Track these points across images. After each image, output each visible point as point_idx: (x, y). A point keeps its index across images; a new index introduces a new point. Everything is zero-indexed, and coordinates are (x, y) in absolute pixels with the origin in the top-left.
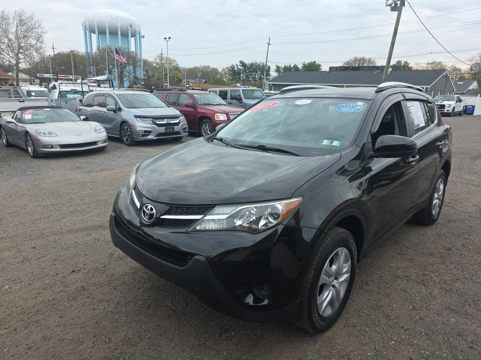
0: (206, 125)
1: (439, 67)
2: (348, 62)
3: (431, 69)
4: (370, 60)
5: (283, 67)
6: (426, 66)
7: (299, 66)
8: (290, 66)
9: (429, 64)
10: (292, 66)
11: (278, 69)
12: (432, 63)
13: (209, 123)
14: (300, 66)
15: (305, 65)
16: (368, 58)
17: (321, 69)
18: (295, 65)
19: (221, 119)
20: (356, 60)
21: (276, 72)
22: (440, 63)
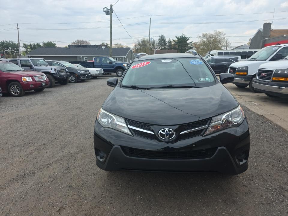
0: (14, 86)
1: (120, 46)
2: (74, 43)
3: (117, 47)
4: (86, 42)
5: (29, 45)
6: (114, 46)
7: (40, 44)
8: (34, 44)
9: (115, 45)
10: (35, 44)
11: (25, 46)
12: (117, 44)
13: (16, 84)
14: (42, 44)
15: (45, 43)
16: (85, 41)
17: (56, 46)
18: (38, 43)
19: (28, 81)
20: (78, 41)
21: (24, 48)
22: (120, 44)
